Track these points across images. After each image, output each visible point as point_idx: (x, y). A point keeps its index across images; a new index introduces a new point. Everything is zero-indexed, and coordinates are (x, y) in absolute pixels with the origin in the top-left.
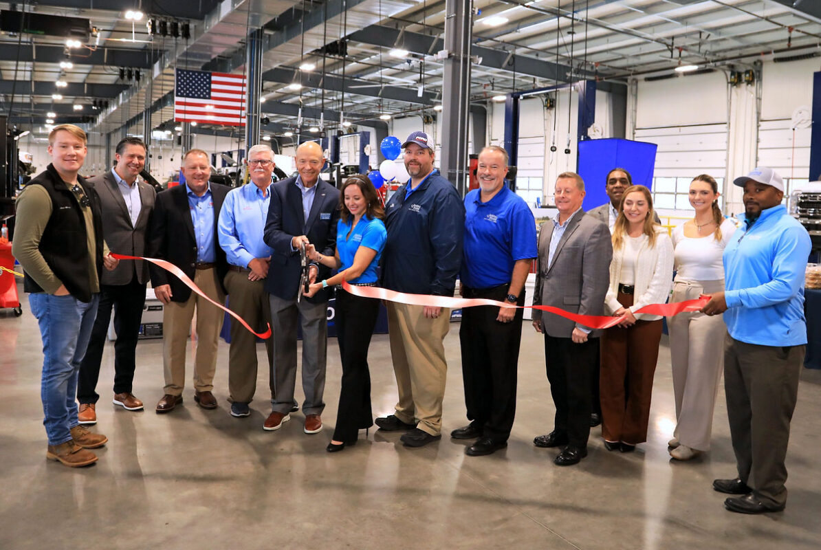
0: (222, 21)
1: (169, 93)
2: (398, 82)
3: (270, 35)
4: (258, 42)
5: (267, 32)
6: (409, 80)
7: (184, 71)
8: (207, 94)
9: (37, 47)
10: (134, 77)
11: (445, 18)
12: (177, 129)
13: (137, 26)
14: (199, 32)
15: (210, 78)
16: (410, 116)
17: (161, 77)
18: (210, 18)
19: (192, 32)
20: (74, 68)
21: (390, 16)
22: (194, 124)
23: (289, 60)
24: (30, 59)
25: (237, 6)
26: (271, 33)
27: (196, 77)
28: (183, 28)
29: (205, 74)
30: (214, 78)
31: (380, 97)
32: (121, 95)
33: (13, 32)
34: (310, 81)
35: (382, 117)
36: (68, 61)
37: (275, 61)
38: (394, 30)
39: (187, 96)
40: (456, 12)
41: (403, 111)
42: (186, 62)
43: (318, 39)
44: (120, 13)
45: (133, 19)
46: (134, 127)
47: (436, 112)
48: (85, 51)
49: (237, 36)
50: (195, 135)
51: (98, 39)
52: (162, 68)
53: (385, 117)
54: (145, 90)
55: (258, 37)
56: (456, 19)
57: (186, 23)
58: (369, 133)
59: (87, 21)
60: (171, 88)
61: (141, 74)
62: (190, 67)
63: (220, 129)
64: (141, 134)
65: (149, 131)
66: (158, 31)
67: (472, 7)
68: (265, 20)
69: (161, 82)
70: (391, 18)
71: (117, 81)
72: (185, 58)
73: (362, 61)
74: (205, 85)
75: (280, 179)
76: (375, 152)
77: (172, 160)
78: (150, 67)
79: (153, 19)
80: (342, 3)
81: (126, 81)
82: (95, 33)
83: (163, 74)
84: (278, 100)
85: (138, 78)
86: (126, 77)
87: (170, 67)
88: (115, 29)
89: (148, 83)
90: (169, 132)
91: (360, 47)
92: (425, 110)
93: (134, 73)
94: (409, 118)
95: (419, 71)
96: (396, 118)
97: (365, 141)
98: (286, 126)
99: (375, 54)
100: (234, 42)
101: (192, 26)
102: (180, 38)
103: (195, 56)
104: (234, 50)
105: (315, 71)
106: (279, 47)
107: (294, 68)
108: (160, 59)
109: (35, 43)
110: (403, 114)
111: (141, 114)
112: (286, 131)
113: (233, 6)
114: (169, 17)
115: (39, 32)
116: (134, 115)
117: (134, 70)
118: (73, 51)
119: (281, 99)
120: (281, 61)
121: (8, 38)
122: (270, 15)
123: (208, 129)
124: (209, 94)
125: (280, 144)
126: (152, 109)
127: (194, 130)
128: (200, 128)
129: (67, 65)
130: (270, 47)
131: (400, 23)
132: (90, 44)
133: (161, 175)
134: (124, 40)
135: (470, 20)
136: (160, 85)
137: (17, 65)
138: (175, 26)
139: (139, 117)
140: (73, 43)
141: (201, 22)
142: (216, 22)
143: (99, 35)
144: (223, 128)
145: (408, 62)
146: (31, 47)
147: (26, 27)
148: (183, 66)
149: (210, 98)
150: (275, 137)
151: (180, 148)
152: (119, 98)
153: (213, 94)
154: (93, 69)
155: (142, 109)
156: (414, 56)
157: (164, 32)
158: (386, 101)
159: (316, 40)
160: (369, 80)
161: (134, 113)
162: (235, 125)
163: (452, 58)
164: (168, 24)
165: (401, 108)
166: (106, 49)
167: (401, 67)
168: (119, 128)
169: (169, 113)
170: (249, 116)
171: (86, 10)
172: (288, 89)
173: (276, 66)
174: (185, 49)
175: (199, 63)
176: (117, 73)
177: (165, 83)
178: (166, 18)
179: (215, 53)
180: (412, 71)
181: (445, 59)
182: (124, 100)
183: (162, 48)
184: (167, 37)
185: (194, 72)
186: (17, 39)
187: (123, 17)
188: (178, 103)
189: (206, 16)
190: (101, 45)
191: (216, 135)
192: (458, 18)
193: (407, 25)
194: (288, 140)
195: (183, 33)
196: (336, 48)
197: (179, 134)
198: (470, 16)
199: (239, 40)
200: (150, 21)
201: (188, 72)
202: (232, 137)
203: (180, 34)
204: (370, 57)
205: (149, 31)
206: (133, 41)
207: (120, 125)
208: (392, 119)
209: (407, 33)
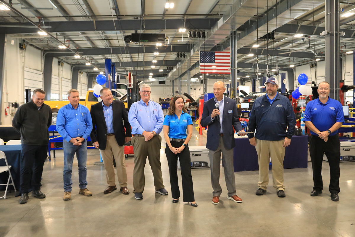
0: (219, 29)
1: (197, 62)
2: (297, 49)
3: (239, 33)
4: (234, 36)
5: (238, 32)
6: (303, 48)
7: (204, 52)
8: (213, 61)
9: (145, 47)
10: (183, 56)
11: (325, 15)
12: (201, 77)
13: (184, 35)
14: (209, 35)
15: (214, 54)
16: (303, 65)
17: (194, 55)
18: (213, 28)
19: (206, 35)
20: (159, 54)
21: (295, 18)
22: (207, 74)
23: (248, 43)
24: (143, 53)
25: (225, 21)
26: (240, 32)
27: (209, 54)
28: (202, 34)
29: (212, 53)
30: (216, 54)
31: (289, 57)
32: (178, 64)
33: (136, 42)
34: (258, 52)
35: (290, 66)
36: (157, 52)
37: (242, 44)
38: (296, 25)
39: (205, 63)
40: (331, 11)
41: (300, 62)
42: (204, 48)
43: (261, 32)
44: (177, 30)
45: (182, 32)
46: (183, 77)
47: (316, 62)
48: (164, 47)
49: (225, 35)
50: (209, 79)
51: (168, 42)
52: (194, 51)
53: (292, 66)
54: (187, 61)
55: (234, 34)
56: (331, 15)
57: (204, 31)
58: (285, 73)
59: (164, 34)
60: (198, 60)
61: (186, 55)
62: (206, 50)
63: (218, 76)
64: (186, 80)
65: (189, 78)
66: (192, 36)
67: (339, 8)
68: (238, 26)
69: (194, 58)
70: (295, 19)
71: (176, 58)
72: (204, 47)
73: (281, 41)
74: (212, 57)
75: (245, 96)
76: (288, 82)
77: (200, 90)
78: (189, 51)
79: (190, 31)
80: (272, 15)
81: (180, 58)
82: (167, 39)
83: (195, 54)
84: (243, 62)
85: (184, 57)
86: (180, 56)
87: (197, 51)
88: (175, 37)
89: (188, 58)
90: (197, 79)
91: (280, 35)
92: (311, 61)
93: (183, 55)
94: (303, 66)
95: (308, 43)
96: (297, 66)
97: (283, 78)
98: (247, 73)
99: (287, 37)
100: (224, 38)
101: (206, 32)
102: (201, 38)
103: (207, 45)
104: (224, 41)
105: (259, 47)
106: (244, 38)
107: (250, 47)
108: (193, 48)
109: (144, 46)
110: (300, 64)
111: (186, 72)
112: (247, 75)
113: (223, 21)
114: (196, 29)
115: (146, 41)
116: (183, 72)
117: (183, 53)
118: (159, 47)
119: (244, 61)
120: (245, 44)
121: (134, 44)
122: (239, 24)
123: (213, 76)
124: (214, 61)
125: (244, 81)
126: (190, 69)
127: (208, 77)
128: (210, 76)
129: (156, 54)
130: (240, 38)
131: (299, 22)
132: (165, 44)
133: (195, 96)
134: (179, 41)
135: (338, 14)
136: (194, 59)
137: (138, 55)
138: (199, 33)
139: (185, 73)
140: (159, 44)
141: (210, 30)
142: (217, 30)
143: (169, 40)
144: (220, 75)
145: (303, 39)
146: (143, 47)
147: (141, 39)
148: (203, 50)
149: (215, 63)
150: (242, 78)
151: (202, 85)
152: (177, 66)
153: (216, 61)
154: (167, 54)
155: (186, 69)
156: (306, 36)
157: (195, 36)
158: (292, 59)
159: (260, 33)
160: (284, 49)
161: (183, 71)
162: (225, 73)
163: (330, 34)
164: (196, 33)
165: (299, 61)
166: (171, 46)
167: (299, 42)
168: (177, 78)
169: (198, 70)
170: (232, 69)
171: (164, 30)
172: (248, 56)
173: (242, 46)
174: (204, 43)
175: (209, 48)
176: (176, 55)
177: (196, 58)
178: (195, 30)
179: (216, 43)
180: (305, 43)
181: (326, 35)
182: (179, 66)
183: (194, 43)
184: (196, 38)
185: (207, 52)
186: (138, 44)
187: (178, 31)
188: (201, 66)
189: (212, 27)
190: (170, 44)
191: (217, 78)
192: (332, 15)
193: (303, 22)
194: (248, 79)
195: (202, 36)
196: (270, 36)
197: (202, 79)
198: (338, 12)
199: (226, 36)
200: (189, 32)
201: (205, 52)
202: (223, 79)
203: (201, 36)
204: (284, 39)
205: (189, 36)
206: (182, 41)
207: (178, 77)
208: (295, 67)
209: (302, 26)
